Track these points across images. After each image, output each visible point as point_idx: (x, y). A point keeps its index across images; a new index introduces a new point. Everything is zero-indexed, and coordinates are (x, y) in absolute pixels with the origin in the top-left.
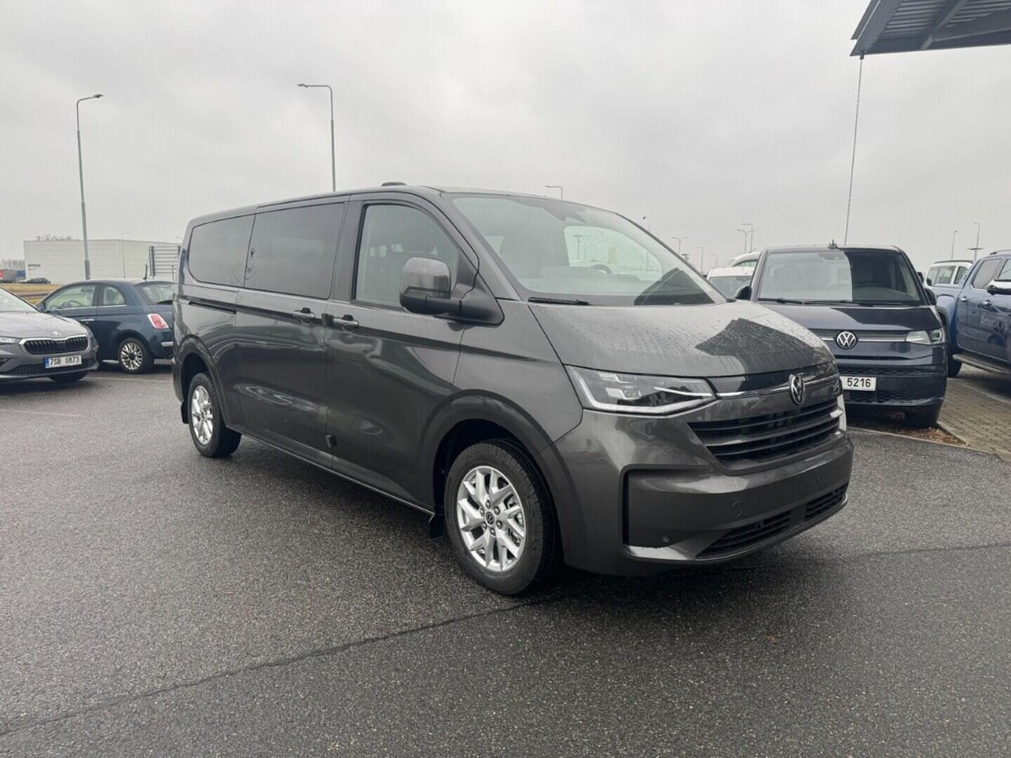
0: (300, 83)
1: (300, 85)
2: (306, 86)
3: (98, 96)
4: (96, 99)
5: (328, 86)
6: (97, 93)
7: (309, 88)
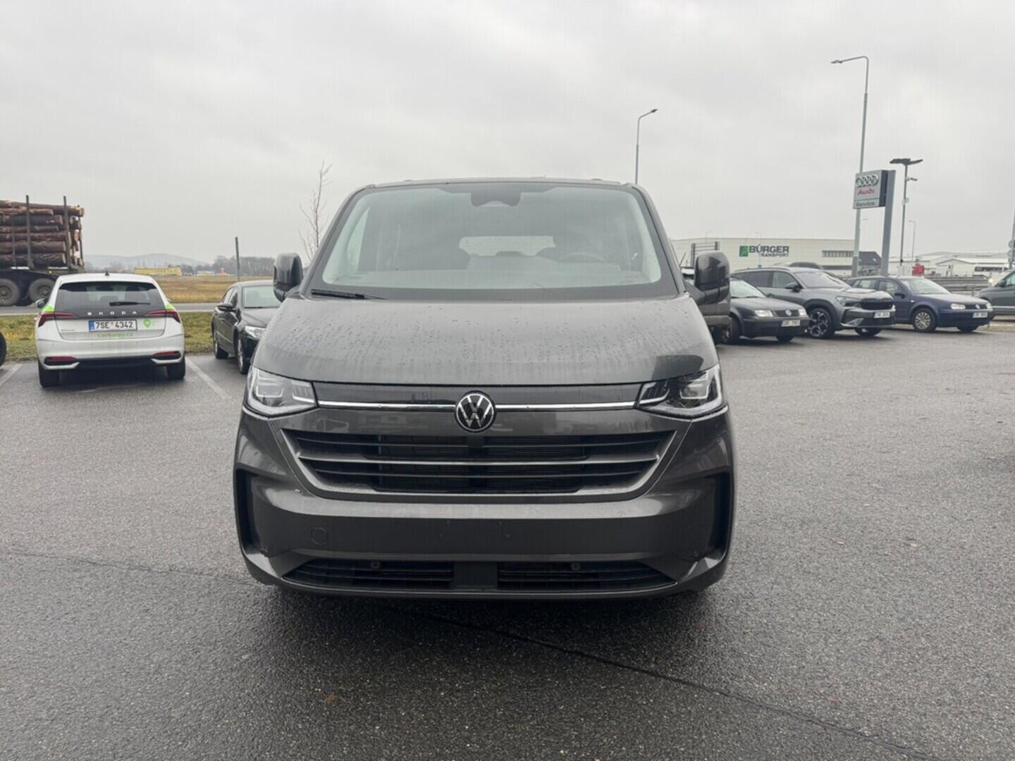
0: (833, 60)
1: (834, 62)
2: (841, 62)
3: (654, 111)
4: (652, 114)
5: (865, 57)
6: (653, 108)
7: (844, 63)
